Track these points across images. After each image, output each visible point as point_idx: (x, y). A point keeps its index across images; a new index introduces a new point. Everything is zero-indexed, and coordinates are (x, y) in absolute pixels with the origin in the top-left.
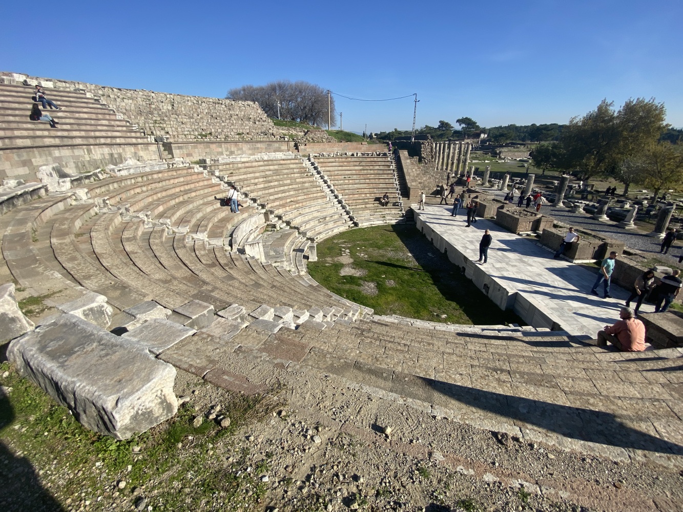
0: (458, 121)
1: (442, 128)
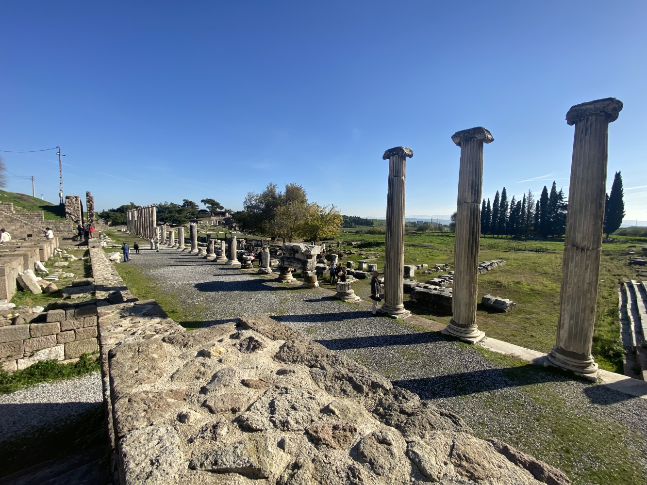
0: (202, 201)
1: (188, 205)
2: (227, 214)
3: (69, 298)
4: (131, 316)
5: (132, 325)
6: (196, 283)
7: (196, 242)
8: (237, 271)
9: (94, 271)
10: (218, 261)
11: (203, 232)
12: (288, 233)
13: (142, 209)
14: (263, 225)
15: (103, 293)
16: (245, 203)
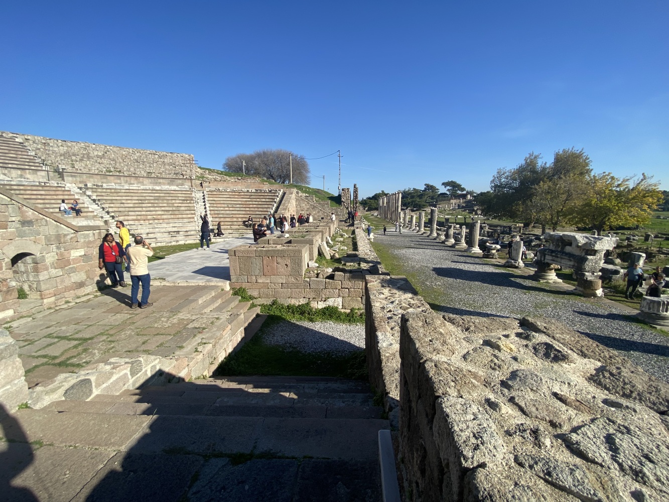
0: (443, 184)
1: (428, 190)
2: (469, 196)
3: (345, 265)
4: (389, 287)
5: (390, 294)
6: (434, 266)
7: (435, 226)
8: (477, 260)
9: (358, 246)
10: (457, 247)
11: (441, 216)
12: (552, 219)
13: (390, 196)
14: (514, 208)
15: (365, 264)
16: (492, 181)
